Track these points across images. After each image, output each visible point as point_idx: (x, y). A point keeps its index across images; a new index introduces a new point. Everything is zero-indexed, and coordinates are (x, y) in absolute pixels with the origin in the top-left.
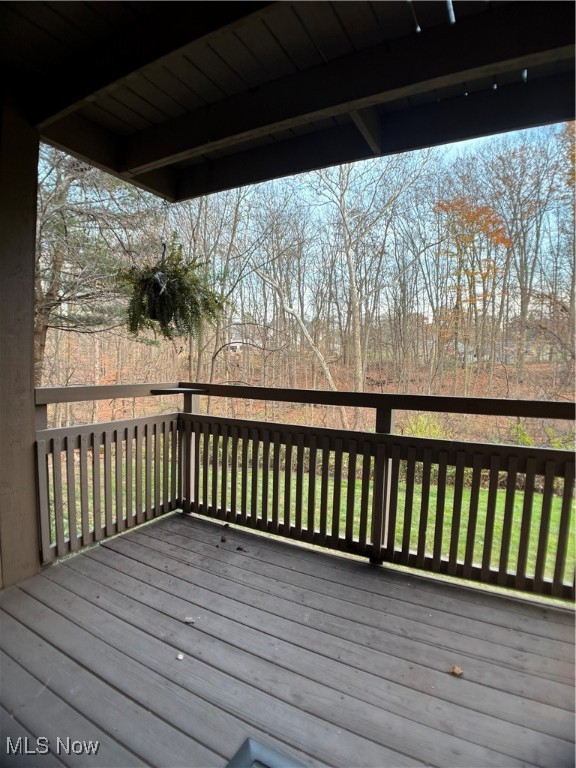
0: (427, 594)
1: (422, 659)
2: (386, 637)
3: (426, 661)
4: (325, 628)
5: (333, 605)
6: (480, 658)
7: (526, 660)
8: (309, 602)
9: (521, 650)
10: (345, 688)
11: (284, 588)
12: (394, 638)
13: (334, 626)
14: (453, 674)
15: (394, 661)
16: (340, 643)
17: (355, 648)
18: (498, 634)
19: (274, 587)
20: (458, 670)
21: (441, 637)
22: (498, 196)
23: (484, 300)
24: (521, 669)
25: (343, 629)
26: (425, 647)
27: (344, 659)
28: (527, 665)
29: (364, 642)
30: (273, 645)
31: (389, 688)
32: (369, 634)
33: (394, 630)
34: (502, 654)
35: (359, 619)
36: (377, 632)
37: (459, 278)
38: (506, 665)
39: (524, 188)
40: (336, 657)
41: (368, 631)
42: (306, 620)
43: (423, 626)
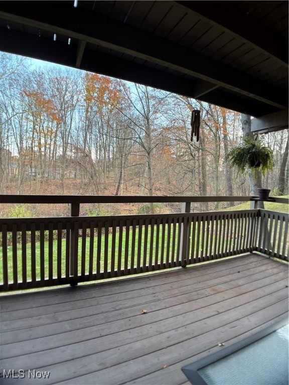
0: (108, 289)
1: (130, 315)
2: (110, 315)
3: (132, 315)
4: (81, 326)
5: (74, 314)
6: (146, 303)
7: (157, 296)
8: (61, 319)
9: (153, 294)
10: (116, 345)
11: (39, 319)
12: (113, 313)
13: (85, 323)
14: (144, 313)
15: (122, 322)
16: (95, 328)
17: (103, 326)
18: (143, 292)
19: (32, 321)
20: (145, 311)
21: (128, 303)
22: (54, 96)
23: (45, 147)
24: (159, 300)
25: (90, 322)
26: (127, 310)
27: (103, 334)
28: (159, 297)
29: (104, 321)
30: (65, 351)
31: (130, 332)
32: (102, 317)
33: (110, 310)
34: (150, 298)
35: (91, 313)
36: (105, 314)
37: (33, 134)
38: (154, 301)
39: (66, 96)
40: (99, 335)
41: (101, 316)
42: (68, 328)
43: (119, 303)
